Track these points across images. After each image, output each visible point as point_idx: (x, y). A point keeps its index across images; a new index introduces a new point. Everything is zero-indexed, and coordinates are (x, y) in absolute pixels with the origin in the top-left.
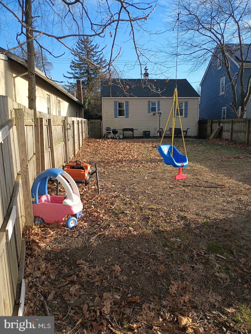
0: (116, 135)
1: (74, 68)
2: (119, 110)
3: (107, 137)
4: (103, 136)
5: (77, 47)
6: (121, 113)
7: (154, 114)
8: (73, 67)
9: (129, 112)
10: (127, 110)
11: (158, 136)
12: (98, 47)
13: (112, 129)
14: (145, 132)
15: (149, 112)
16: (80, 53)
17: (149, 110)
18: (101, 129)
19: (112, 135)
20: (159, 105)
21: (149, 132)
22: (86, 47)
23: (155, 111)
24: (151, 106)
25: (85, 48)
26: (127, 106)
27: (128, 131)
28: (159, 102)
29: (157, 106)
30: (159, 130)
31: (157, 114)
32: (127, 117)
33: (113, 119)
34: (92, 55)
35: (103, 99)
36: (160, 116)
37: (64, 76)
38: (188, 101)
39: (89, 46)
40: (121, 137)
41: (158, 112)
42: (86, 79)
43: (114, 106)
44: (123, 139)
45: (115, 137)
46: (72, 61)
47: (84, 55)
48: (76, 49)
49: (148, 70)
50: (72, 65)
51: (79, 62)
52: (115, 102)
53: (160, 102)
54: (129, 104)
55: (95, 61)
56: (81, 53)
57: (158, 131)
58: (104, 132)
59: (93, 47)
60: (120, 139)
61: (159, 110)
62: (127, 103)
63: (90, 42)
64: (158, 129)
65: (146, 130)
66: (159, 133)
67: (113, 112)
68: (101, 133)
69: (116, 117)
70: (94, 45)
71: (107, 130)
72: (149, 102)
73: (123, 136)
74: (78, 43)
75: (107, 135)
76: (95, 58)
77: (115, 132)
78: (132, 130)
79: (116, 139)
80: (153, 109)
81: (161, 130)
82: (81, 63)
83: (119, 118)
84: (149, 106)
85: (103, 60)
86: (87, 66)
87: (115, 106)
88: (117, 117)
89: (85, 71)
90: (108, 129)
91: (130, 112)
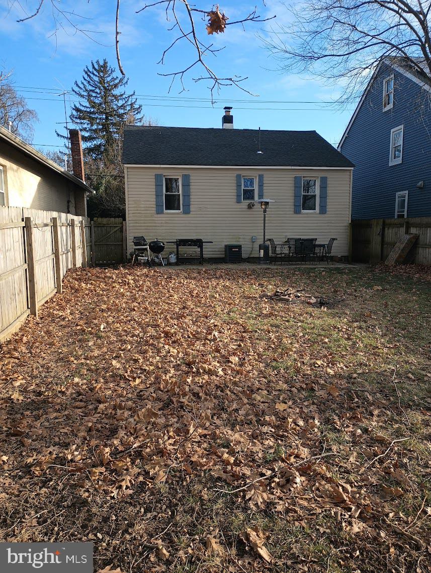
0: (160, 256)
1: (78, 121)
2: (165, 194)
3: (136, 259)
4: (129, 257)
5: (85, 79)
6: (171, 202)
7: (250, 207)
8: (76, 118)
9: (192, 200)
10: (187, 195)
11: (259, 258)
12: (127, 82)
13: (148, 241)
14: (229, 248)
15: (239, 202)
16: (91, 90)
17: (238, 196)
18: (122, 241)
19: (149, 256)
20: (261, 186)
21: (239, 247)
22: (102, 81)
23: (253, 198)
24: (243, 188)
25: (100, 82)
26: (187, 185)
27: (190, 245)
28: (261, 178)
29: (256, 187)
30: (264, 241)
31: (257, 206)
32: (187, 211)
33: (151, 217)
34: (113, 96)
35: (127, 168)
36: (265, 211)
37: (58, 135)
38: (328, 176)
39: (109, 79)
40: (173, 259)
41: (260, 201)
42: (103, 141)
43: (154, 187)
44: (176, 264)
45: (156, 260)
46: (75, 106)
47: (98, 96)
48: (82, 83)
49: (231, 110)
50: (75, 113)
51: (88, 110)
52: (158, 177)
53: (265, 179)
54: (191, 181)
55: (120, 107)
56: (93, 91)
57: (260, 246)
58: (131, 247)
59: (117, 81)
60: (169, 264)
61: (261, 196)
62: (186, 178)
63: (110, 71)
64: (261, 242)
65: (232, 243)
66: (262, 251)
67: (153, 199)
68: (122, 250)
69: (159, 211)
70: (117, 77)
71: (136, 244)
72: (239, 177)
73: (177, 258)
74: (86, 73)
75: (137, 256)
76: (120, 103)
77: (157, 248)
78: (199, 243)
79: (160, 265)
80: (249, 195)
81: (268, 243)
82: (92, 110)
83: (168, 214)
84: (239, 186)
85: (136, 106)
86: (104, 116)
87: (158, 186)
88: (162, 213)
89: (101, 127)
90: (139, 241)
91: (194, 199)
